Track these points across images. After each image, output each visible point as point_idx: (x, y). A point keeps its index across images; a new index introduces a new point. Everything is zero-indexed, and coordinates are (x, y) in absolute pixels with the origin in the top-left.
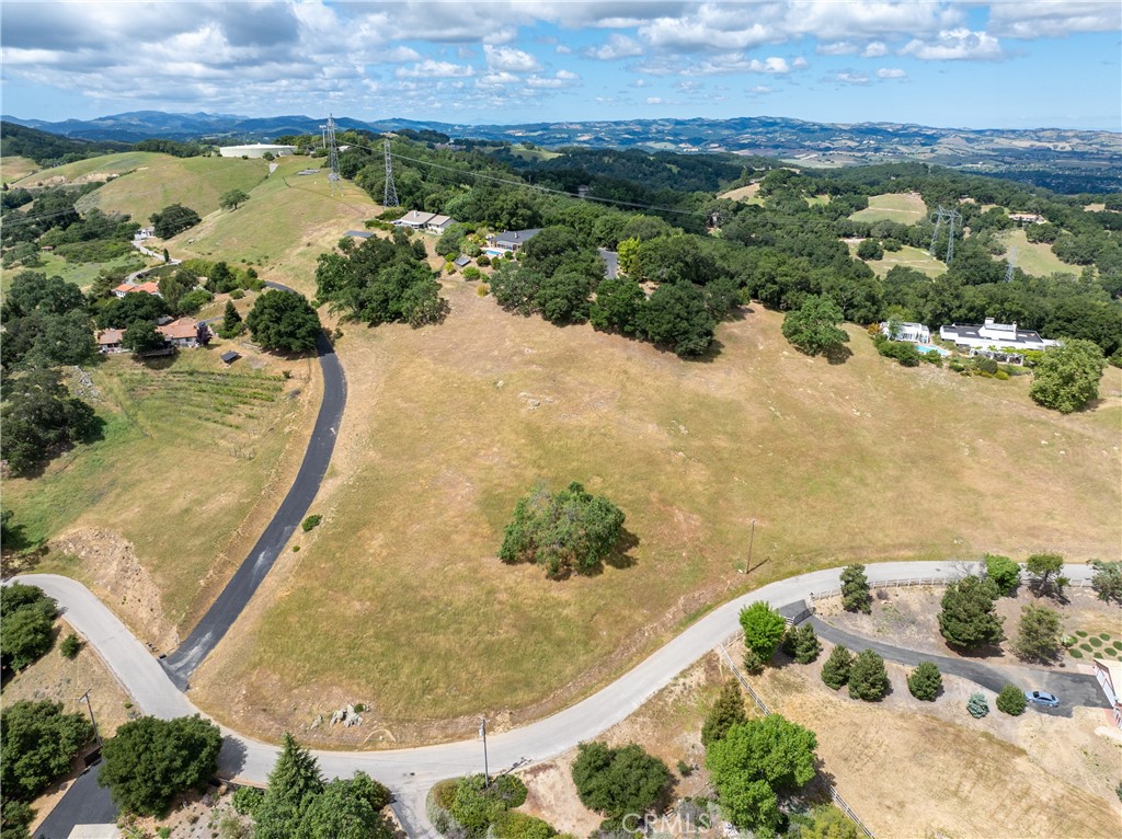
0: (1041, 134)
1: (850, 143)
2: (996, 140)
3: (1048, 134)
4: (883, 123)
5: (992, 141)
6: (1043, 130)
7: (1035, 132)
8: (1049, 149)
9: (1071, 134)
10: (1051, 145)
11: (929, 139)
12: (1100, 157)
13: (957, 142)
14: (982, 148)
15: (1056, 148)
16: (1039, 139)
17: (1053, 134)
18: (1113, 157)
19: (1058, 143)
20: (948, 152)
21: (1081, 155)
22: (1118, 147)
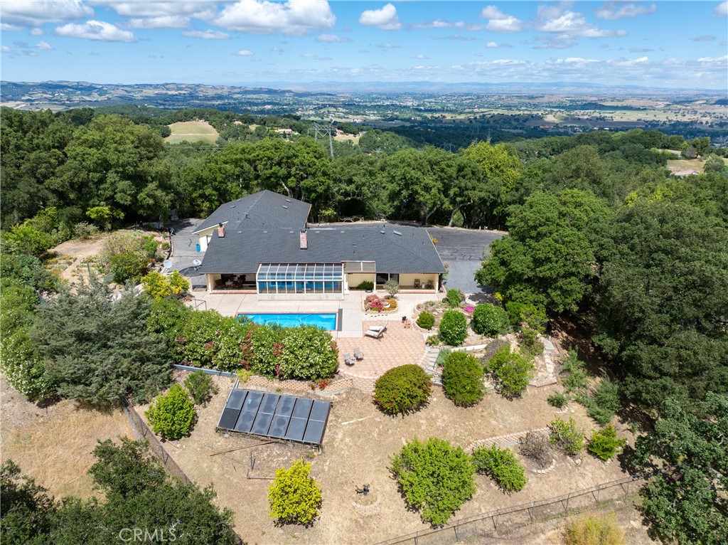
0: (167, 87)
1: (45, 95)
2: (144, 91)
3: (171, 86)
4: (62, 82)
5: (142, 91)
6: (168, 84)
7: (163, 85)
8: (177, 95)
9: (183, 86)
10: (177, 93)
11: (101, 91)
12: (207, 98)
13: (120, 92)
14: (138, 96)
15: (180, 94)
16: (168, 89)
17: (174, 86)
18: (213, 98)
19: (180, 92)
20: (120, 99)
21: (197, 98)
22: (211, 93)
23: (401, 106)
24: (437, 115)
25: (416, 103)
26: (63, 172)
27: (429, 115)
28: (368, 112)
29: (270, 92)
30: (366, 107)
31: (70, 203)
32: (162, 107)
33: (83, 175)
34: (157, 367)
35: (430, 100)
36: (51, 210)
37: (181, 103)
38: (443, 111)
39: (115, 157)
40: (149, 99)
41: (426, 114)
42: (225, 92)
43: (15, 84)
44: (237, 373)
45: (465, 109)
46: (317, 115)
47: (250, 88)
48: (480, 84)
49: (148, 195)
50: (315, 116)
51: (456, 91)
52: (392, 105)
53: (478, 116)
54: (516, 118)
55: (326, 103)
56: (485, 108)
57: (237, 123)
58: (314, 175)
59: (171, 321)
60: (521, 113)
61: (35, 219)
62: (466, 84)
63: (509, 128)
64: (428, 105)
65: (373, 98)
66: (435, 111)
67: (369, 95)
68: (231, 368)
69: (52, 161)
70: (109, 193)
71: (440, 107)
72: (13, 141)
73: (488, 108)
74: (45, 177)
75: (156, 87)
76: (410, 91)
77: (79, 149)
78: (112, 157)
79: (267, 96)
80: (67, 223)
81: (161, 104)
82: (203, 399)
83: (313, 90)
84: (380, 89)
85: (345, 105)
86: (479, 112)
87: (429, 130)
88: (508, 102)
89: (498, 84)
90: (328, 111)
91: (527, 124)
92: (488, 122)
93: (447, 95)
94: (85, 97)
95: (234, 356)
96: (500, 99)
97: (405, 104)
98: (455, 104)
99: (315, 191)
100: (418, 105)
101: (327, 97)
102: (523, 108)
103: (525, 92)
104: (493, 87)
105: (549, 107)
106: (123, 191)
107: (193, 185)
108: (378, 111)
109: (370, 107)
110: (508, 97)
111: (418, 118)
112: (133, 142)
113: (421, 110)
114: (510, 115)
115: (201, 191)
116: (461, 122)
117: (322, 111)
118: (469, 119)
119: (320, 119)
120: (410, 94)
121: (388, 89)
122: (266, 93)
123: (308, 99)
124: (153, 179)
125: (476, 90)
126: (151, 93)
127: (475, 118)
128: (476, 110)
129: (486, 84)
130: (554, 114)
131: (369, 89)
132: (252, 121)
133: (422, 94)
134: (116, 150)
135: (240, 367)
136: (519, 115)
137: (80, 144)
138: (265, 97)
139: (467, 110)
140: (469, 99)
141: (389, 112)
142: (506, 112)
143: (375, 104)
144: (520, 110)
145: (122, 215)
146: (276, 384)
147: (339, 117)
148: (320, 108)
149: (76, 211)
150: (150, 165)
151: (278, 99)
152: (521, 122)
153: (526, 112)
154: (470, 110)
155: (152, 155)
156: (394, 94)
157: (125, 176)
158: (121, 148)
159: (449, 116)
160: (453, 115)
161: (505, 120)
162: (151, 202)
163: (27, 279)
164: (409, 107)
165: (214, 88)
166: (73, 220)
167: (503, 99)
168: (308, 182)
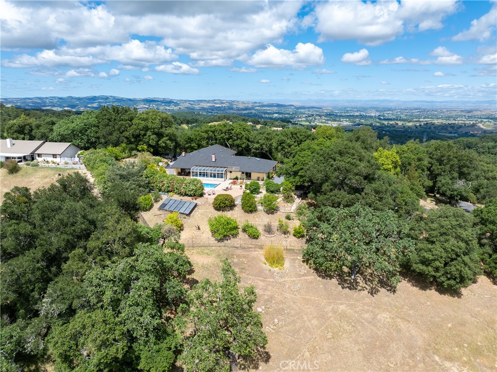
0: (215, 102)
1: (145, 106)
2: (201, 104)
3: (217, 101)
4: (155, 98)
5: (200, 104)
6: (215, 100)
7: (213, 101)
8: (220, 107)
9: (225, 102)
10: (220, 106)
11: (176, 104)
12: (238, 109)
13: (187, 105)
14: (197, 107)
15: (222, 106)
16: (215, 103)
17: (219, 101)
18: (242, 109)
19: (222, 105)
20: (186, 109)
21: (232, 109)
22: (241, 106)
23: (366, 116)
24: (391, 122)
25: (378, 114)
26: (130, 130)
27: (386, 123)
28: (342, 120)
29: (278, 105)
30: (341, 116)
31: (131, 143)
32: (210, 114)
33: (138, 131)
34: (144, 190)
35: (389, 112)
36: (124, 145)
37: (222, 112)
38: (397, 120)
39: (151, 125)
40: (203, 109)
41: (384, 122)
42: (250, 106)
43: (130, 100)
44: (170, 193)
45: (413, 119)
46: (307, 121)
47: (265, 103)
48: (427, 102)
49: (163, 142)
50: (305, 121)
51: (409, 106)
52: (360, 115)
53: (422, 124)
54: (452, 126)
55: (314, 113)
56: (429, 118)
57: (249, 123)
58: (241, 139)
59: (151, 175)
60: (457, 122)
61: (117, 148)
62: (416, 101)
63: (446, 133)
64: (387, 115)
65: (347, 111)
66: (391, 120)
67: (345, 108)
68: (168, 192)
69: (127, 125)
70: (147, 140)
71: (395, 117)
72: (114, 117)
73: (431, 118)
74: (123, 131)
75: (208, 102)
76: (375, 106)
77: (137, 121)
78: (150, 125)
79: (276, 108)
80: (129, 150)
81: (210, 112)
82: (156, 201)
83: (307, 105)
84: (353, 105)
85: (327, 115)
86: (423, 121)
87: (384, 132)
88: (448, 114)
89: (440, 102)
90: (315, 119)
91: (460, 130)
92: (430, 128)
93: (401, 109)
94: (166, 107)
95: (169, 187)
96: (441, 112)
97: (370, 115)
98: (406, 115)
99: (241, 147)
100: (379, 116)
101: (316, 109)
102: (458, 119)
103: (463, 107)
104: (438, 104)
105: (480, 118)
106: (153, 139)
107: (186, 141)
108: (349, 119)
109: (344, 116)
110: (448, 111)
111: (377, 124)
112: (159, 120)
113: (380, 119)
114: (447, 123)
115: (189, 144)
116: (409, 127)
117: (311, 118)
118: (415, 126)
119: (308, 123)
120: (374, 108)
121: (359, 105)
122: (276, 106)
123: (302, 111)
124: (167, 136)
125: (424, 106)
126: (206, 105)
127: (420, 125)
128: (421, 120)
129: (432, 102)
130: (483, 123)
131: (345, 104)
132: (258, 123)
133: (384, 108)
134: (152, 122)
135: (171, 191)
136: (454, 124)
137: (139, 119)
138: (275, 109)
139: (415, 120)
140: (418, 112)
141: (357, 120)
142: (444, 122)
143: (348, 114)
144: (455, 120)
145: (152, 150)
146: (182, 197)
147: (321, 123)
148: (309, 116)
149: (133, 146)
150: (166, 130)
151: (283, 110)
152: (455, 128)
153: (460, 122)
154: (417, 120)
155: (167, 125)
156: (363, 108)
157: (154, 133)
158: (153, 122)
159: (400, 123)
160: (404, 123)
161: (443, 127)
162: (164, 145)
163: (110, 164)
164: (372, 117)
165: (243, 103)
166: (132, 149)
167: (444, 112)
168: (238, 142)
